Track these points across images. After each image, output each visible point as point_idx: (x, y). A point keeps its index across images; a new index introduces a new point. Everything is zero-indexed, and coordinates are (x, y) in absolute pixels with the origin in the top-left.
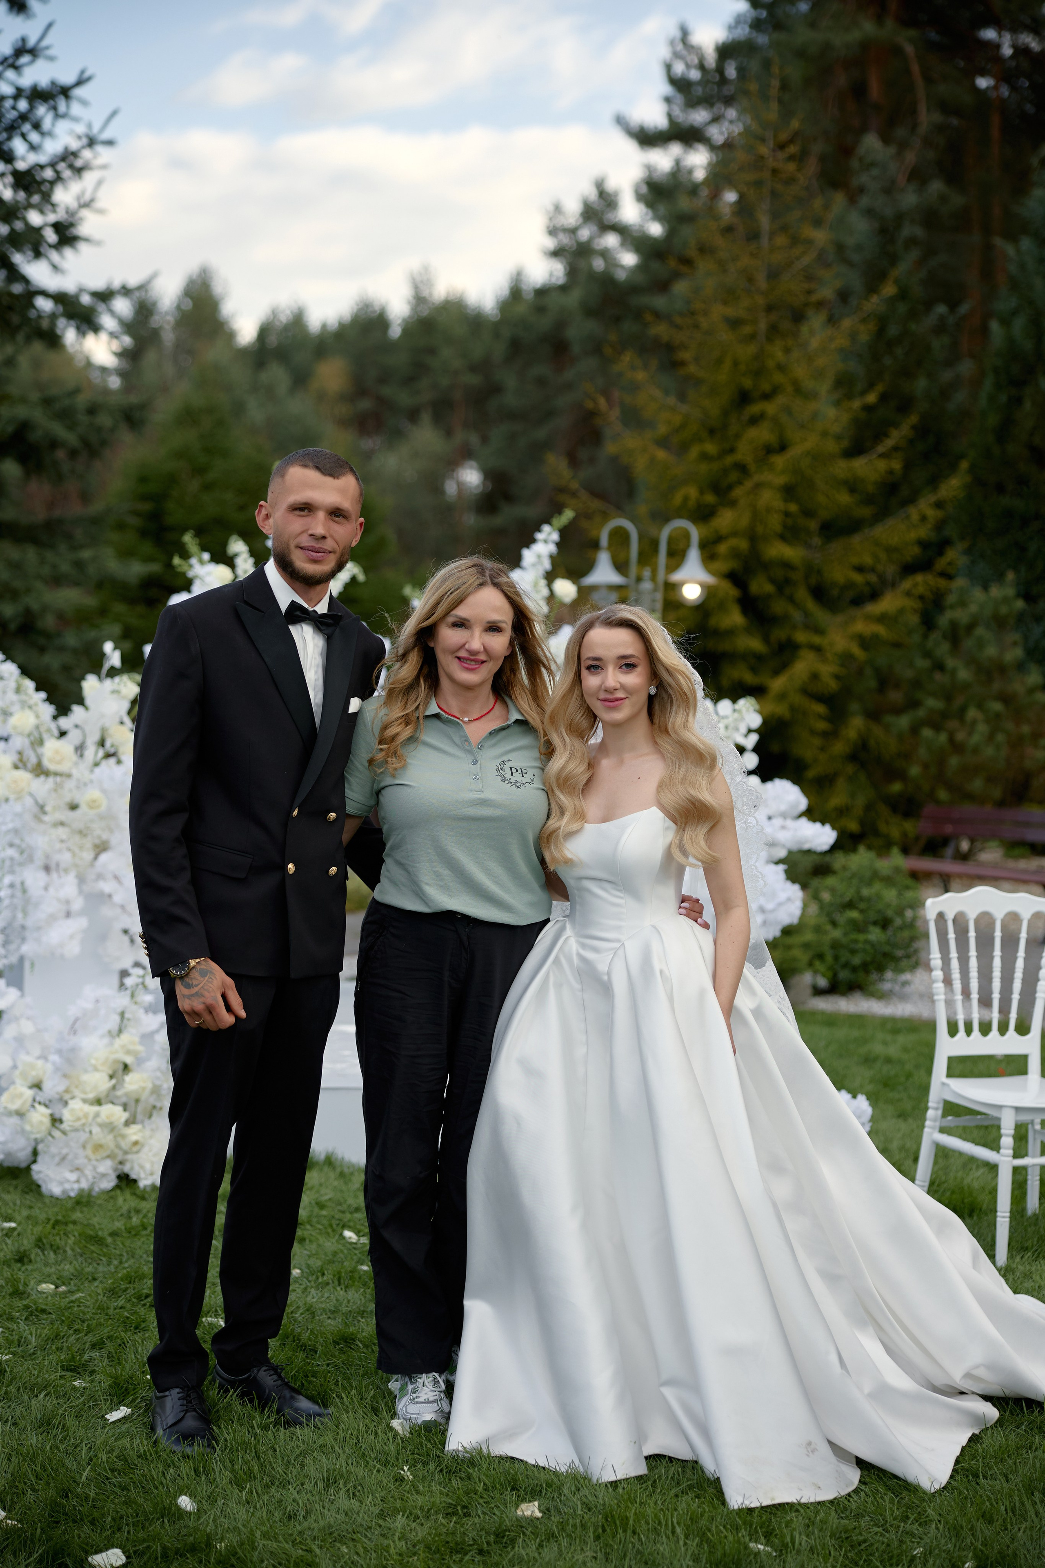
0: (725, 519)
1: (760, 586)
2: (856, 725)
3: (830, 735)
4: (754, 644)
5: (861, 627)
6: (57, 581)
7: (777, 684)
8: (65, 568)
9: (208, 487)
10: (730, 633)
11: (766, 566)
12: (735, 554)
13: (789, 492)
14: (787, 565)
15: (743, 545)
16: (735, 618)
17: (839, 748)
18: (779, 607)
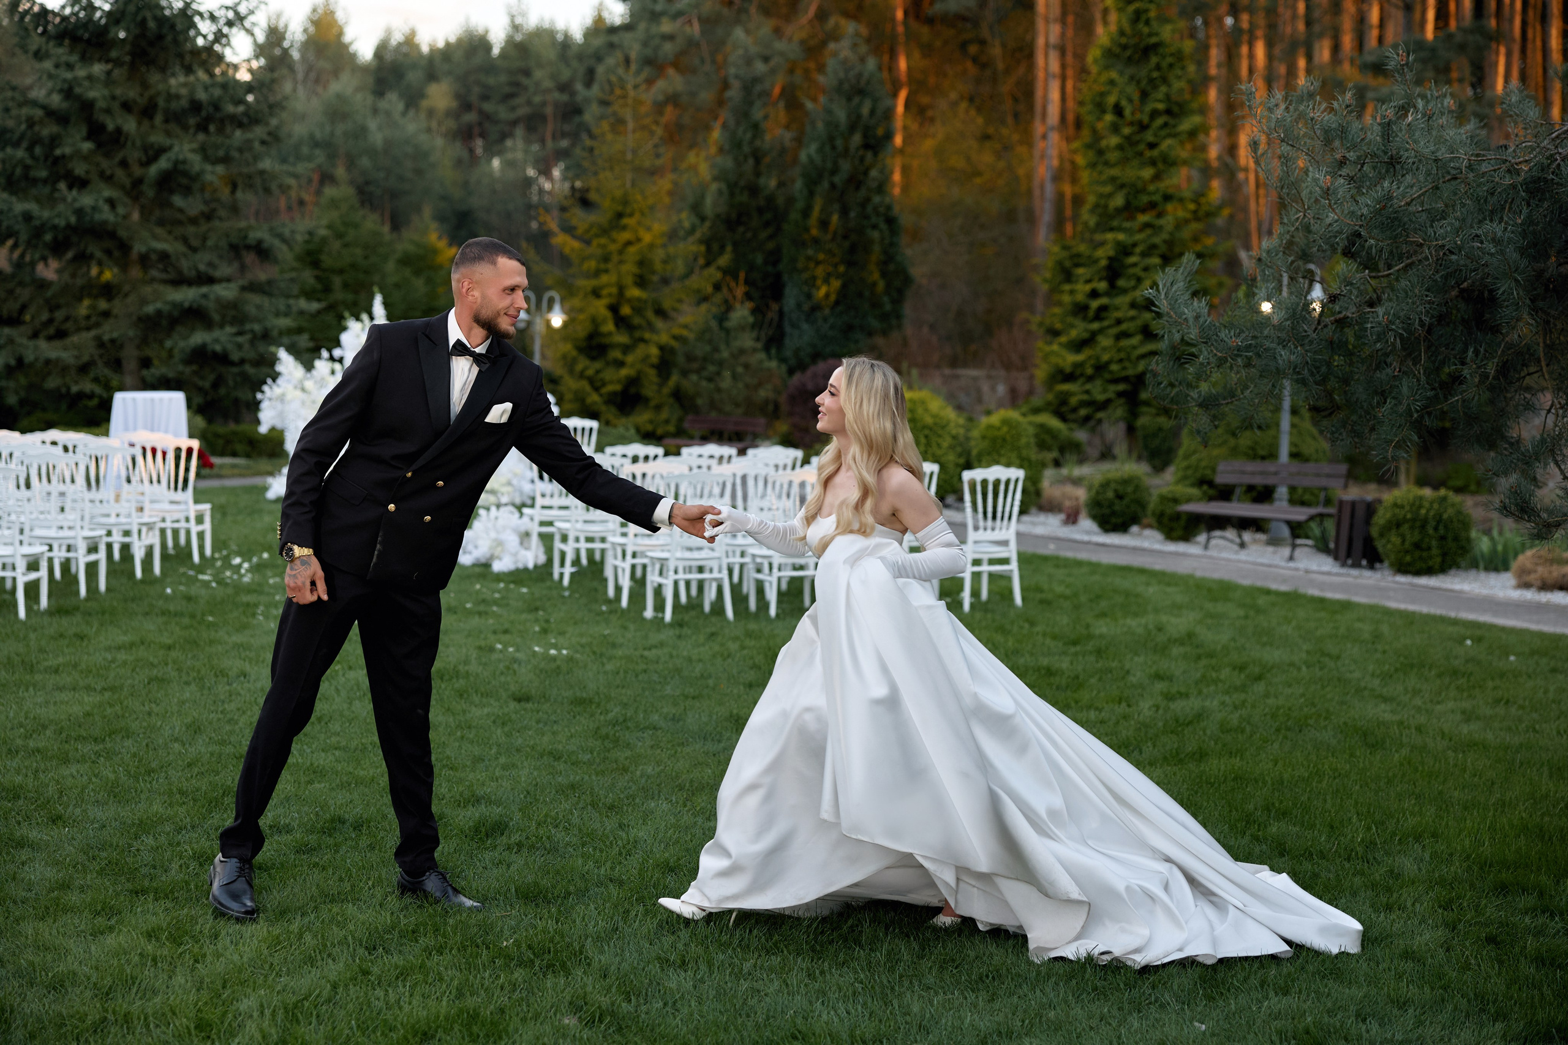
0: (604, 279)
1: (626, 310)
2: (674, 379)
3: (661, 385)
4: (622, 338)
5: (677, 331)
6: (277, 314)
7: (630, 359)
8: (282, 308)
9: (346, 245)
10: (610, 334)
11: (629, 301)
12: (610, 295)
13: (641, 263)
14: (639, 300)
15: (614, 290)
16: (609, 327)
17: (666, 390)
18: (637, 321)
